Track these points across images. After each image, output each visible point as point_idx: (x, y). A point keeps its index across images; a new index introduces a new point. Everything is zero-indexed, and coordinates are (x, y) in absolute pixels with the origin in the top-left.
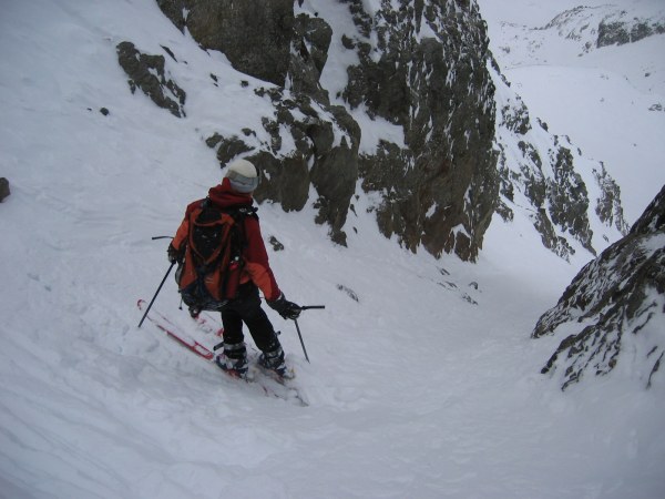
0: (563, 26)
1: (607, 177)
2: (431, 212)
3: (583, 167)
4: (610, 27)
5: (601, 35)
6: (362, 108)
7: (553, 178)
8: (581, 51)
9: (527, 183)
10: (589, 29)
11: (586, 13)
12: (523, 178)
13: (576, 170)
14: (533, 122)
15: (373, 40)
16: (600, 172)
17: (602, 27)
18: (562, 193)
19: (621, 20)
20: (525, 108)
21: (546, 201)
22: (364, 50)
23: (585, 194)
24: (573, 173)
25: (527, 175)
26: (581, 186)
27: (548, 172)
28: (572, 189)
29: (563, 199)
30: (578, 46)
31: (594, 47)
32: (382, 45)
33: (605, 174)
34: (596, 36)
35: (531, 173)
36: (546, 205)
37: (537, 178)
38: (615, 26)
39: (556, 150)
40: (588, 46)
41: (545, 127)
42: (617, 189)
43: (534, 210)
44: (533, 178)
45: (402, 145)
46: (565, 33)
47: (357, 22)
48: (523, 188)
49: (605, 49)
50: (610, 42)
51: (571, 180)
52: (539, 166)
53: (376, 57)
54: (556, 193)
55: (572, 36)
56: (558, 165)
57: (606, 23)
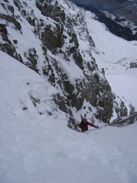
0: (121, 63)
1: (132, 106)
2: (105, 118)
3: (126, 105)
4: (133, 63)
5: (131, 65)
6: (99, 106)
7: (120, 108)
8: (126, 69)
9: (115, 109)
10: (128, 64)
11: (127, 59)
12: (115, 108)
13: (125, 106)
14: (116, 97)
15: (101, 99)
16: (130, 105)
17: (131, 63)
18: (122, 111)
19: (136, 62)
20: (115, 94)
21: (119, 112)
22: (100, 100)
23: (127, 110)
24: (124, 106)
25: (115, 107)
26: (126, 109)
27: (119, 107)
28: (124, 110)
29: (122, 112)
30: (125, 68)
31: (129, 68)
32: (102, 99)
33: (131, 105)
34: (130, 66)
35: (116, 107)
36: (119, 113)
37: (117, 108)
38: (134, 63)
39: (121, 102)
40: (128, 68)
41: (119, 97)
42: (134, 108)
43: (117, 114)
44: (116, 108)
45: (103, 110)
46: (122, 65)
47: (99, 96)
48: (115, 110)
49: (132, 69)
50: (133, 67)
51: (124, 108)
52: (118, 105)
53: (101, 101)
54: (121, 111)
55: (123, 65)
56: (121, 105)
57: (132, 62)
